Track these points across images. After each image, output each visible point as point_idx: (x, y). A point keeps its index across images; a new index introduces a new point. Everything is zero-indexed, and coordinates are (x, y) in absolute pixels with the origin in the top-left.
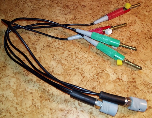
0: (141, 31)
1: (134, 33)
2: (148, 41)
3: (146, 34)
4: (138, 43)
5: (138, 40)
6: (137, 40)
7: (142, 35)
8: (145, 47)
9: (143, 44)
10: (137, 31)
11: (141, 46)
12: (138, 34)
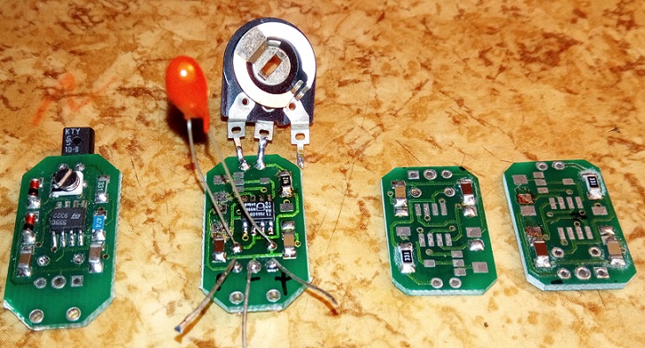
0: (456, 13)
1: (402, 26)
2: (501, 77)
3: (492, 31)
4: (419, 88)
5: (425, 66)
6: (419, 66)
7: (459, 36)
8: (475, 114)
9: (462, 94)
10: (427, 11)
11: (442, 107)
12: (435, 31)
